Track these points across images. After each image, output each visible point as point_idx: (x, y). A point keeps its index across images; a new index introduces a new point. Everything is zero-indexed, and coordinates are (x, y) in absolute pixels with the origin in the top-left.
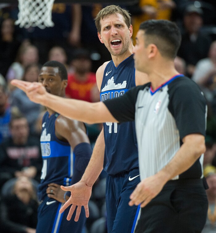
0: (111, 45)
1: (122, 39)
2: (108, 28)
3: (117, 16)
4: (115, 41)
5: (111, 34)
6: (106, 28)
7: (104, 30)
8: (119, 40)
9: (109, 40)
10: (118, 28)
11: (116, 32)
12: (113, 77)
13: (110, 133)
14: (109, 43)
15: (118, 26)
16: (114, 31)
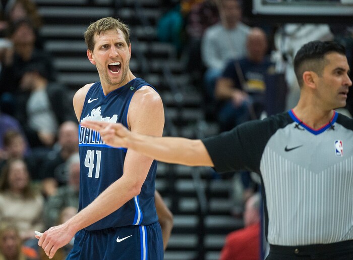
0: (108, 69)
1: (123, 62)
2: (107, 47)
3: (117, 33)
4: (114, 64)
5: (111, 55)
6: (103, 47)
7: (100, 49)
8: (118, 64)
9: (106, 63)
10: (119, 48)
11: (117, 54)
12: (100, 107)
13: (89, 177)
14: (106, 67)
15: (118, 45)
16: (114, 51)
